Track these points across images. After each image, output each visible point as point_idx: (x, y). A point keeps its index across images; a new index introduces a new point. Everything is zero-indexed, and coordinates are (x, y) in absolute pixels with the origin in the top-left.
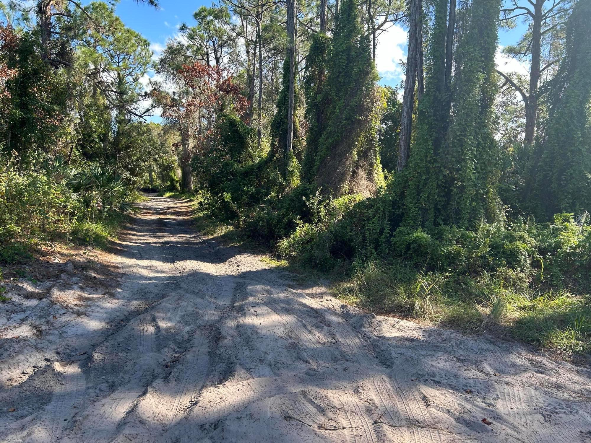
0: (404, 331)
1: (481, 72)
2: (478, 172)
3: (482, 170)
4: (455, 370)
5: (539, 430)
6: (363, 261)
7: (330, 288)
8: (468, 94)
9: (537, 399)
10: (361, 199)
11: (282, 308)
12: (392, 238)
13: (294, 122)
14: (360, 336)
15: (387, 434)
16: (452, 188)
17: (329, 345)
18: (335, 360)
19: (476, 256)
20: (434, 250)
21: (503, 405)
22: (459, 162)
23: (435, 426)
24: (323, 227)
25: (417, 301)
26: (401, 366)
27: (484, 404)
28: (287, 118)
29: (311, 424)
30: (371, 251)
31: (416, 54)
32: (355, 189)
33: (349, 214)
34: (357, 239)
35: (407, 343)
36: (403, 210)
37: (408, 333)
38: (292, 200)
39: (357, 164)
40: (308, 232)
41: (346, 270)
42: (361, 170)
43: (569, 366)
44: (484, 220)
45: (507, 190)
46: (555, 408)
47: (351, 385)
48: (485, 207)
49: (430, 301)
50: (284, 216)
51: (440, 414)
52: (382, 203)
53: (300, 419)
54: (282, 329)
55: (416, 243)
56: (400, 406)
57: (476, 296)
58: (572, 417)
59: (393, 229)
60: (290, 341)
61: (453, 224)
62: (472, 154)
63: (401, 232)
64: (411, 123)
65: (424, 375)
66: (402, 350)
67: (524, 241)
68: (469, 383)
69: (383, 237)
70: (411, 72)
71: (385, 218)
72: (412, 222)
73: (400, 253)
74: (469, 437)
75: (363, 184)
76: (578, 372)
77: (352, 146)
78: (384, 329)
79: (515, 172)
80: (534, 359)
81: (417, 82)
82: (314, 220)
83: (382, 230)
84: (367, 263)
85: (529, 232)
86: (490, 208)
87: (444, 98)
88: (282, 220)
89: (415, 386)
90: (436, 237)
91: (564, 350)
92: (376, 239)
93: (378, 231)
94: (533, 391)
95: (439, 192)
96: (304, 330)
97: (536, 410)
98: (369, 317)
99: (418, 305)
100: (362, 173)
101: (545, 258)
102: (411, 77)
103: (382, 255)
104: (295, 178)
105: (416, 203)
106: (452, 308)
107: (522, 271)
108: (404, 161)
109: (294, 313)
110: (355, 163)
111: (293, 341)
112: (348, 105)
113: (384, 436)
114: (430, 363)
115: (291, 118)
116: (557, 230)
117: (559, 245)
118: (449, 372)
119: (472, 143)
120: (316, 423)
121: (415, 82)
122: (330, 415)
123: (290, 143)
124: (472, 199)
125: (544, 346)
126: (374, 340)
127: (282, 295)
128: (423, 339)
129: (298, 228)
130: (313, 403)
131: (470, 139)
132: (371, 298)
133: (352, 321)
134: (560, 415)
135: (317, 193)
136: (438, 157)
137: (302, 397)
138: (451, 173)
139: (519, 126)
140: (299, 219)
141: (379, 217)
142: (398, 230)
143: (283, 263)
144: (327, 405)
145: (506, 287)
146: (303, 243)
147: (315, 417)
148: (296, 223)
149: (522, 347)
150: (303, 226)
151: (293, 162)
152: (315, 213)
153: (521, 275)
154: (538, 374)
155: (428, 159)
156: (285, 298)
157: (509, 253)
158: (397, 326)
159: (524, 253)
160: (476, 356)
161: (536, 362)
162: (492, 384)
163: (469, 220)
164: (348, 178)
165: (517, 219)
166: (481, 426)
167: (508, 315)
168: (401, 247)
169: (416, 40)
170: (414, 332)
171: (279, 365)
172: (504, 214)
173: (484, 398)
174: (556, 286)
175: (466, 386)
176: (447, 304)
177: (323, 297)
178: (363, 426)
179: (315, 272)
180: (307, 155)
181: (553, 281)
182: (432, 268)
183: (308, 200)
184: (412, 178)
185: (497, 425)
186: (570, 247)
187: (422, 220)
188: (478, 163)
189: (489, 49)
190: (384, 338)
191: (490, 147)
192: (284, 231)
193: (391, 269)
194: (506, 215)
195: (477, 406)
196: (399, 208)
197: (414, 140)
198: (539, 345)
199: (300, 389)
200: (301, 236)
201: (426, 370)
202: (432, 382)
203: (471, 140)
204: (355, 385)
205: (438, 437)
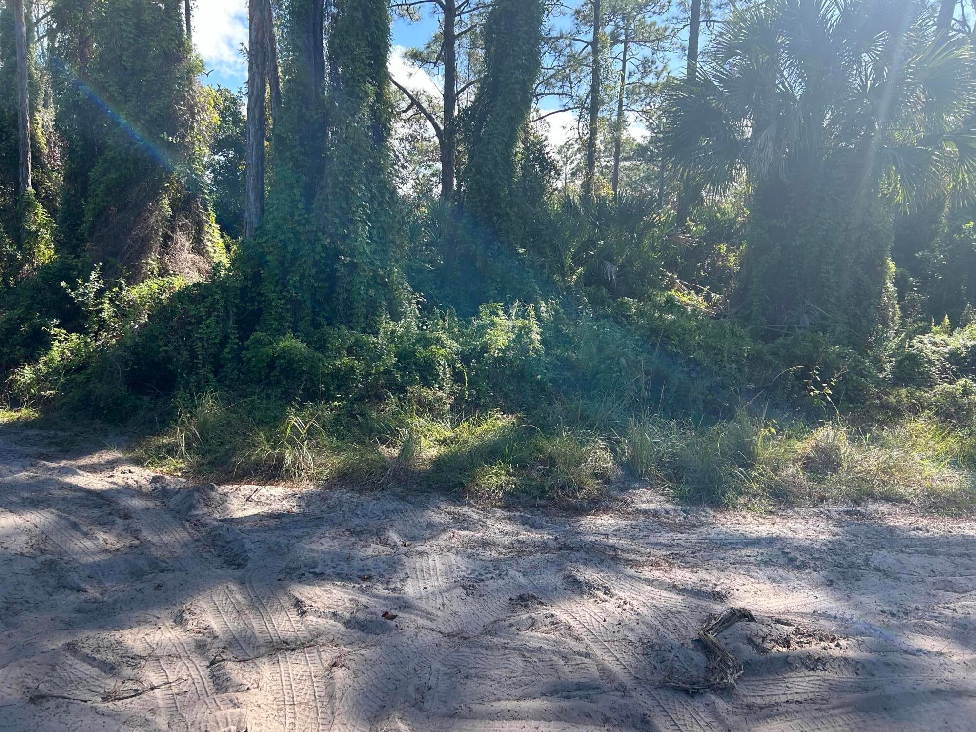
0: (268, 504)
1: (369, 83)
2: (376, 242)
3: (380, 239)
4: (347, 551)
5: (459, 610)
6: (192, 395)
7: (129, 449)
8: (353, 116)
9: (458, 567)
10: (183, 285)
11: (24, 499)
12: (244, 352)
13: (33, 136)
14: (188, 525)
15: (232, 676)
16: (337, 266)
17: (128, 550)
18: (137, 575)
19: (377, 372)
20: (312, 366)
21: (413, 585)
22: (344, 225)
23: (312, 643)
24: (111, 338)
25: (287, 451)
26: (261, 562)
27: (387, 591)
28: (16, 127)
29: (87, 697)
30: (206, 377)
31: (263, 37)
32: (170, 268)
33: (160, 312)
34: (179, 357)
35: (272, 523)
36: (259, 302)
37: (273, 506)
38: (38, 289)
39: (170, 221)
40: (79, 349)
41: (160, 415)
42: (179, 233)
43: (499, 512)
44: (386, 315)
45: (420, 271)
46: (481, 575)
47: (170, 611)
48: (388, 296)
49: (309, 449)
50: (22, 321)
51: (321, 621)
52: (223, 292)
53: (66, 694)
54: (24, 538)
55: (284, 357)
56: (256, 625)
57: (379, 432)
58: (501, 582)
59: (244, 337)
60: (43, 558)
61: (341, 323)
62: (364, 212)
63: (258, 341)
64: (263, 155)
65: (298, 568)
66: (264, 534)
67: (443, 346)
68: (366, 565)
69: (226, 350)
70: (257, 67)
71: (228, 317)
72: (276, 323)
73: (257, 376)
74: (364, 645)
75: (186, 259)
76: (509, 519)
77: (158, 189)
78: (233, 507)
79: (429, 245)
80: (456, 511)
81: (268, 86)
82: (90, 327)
83: (225, 338)
84: (199, 397)
85: (449, 331)
86: (395, 298)
87: (316, 117)
88: (18, 329)
89: (284, 588)
90: (317, 346)
91: (494, 492)
92: (215, 356)
93: (217, 340)
94: (453, 557)
95: (317, 273)
96: (73, 532)
97: (456, 583)
98: (203, 490)
99: (288, 458)
100: (183, 240)
101: (469, 367)
102: (257, 76)
103: (227, 382)
104: (42, 246)
105: (281, 292)
106: (344, 455)
107: (441, 388)
108: (255, 221)
109: (50, 506)
110: (167, 220)
111: (49, 557)
112: (145, 113)
113: (228, 680)
114: (308, 547)
115: (25, 127)
116: (484, 327)
117: (485, 348)
118: (338, 555)
119: (363, 195)
120: (99, 694)
121: (265, 86)
122: (128, 671)
123: (27, 177)
124: (369, 283)
125: (469, 491)
126: (215, 528)
127: (23, 475)
128: (298, 511)
129: (56, 343)
130: (90, 660)
131: (360, 189)
132: (209, 458)
133: (172, 502)
134: (486, 583)
135: (93, 275)
136: (312, 215)
137: (68, 654)
138: (333, 242)
139: (434, 175)
140: (57, 326)
141: (218, 316)
142: (252, 337)
143: (25, 413)
144: (122, 657)
145: (420, 414)
146: (68, 372)
147: (97, 683)
148: (49, 334)
149: (441, 498)
150: (66, 339)
151: (36, 214)
152: (91, 312)
153: (440, 394)
154: (460, 532)
155: (296, 218)
156: (31, 481)
157: (423, 363)
158: (254, 497)
159: (442, 362)
160: (379, 522)
161: (459, 515)
162: (399, 559)
163: (366, 318)
164: (156, 247)
165: (433, 314)
166: (382, 624)
167: (424, 455)
168: (259, 365)
169: (262, 12)
170: (284, 502)
171: (18, 607)
172: (415, 306)
173: (388, 582)
174: (483, 405)
175: (363, 570)
176: (336, 450)
177: (114, 468)
178: (190, 675)
179: (98, 424)
180: (66, 201)
181: (480, 399)
182: (311, 396)
183: (74, 289)
184: (271, 249)
185: (405, 618)
186: (498, 349)
187: (292, 319)
188: (373, 228)
189: (379, 47)
190: (232, 520)
191: (389, 204)
192: (23, 351)
193: (244, 405)
194: (418, 308)
195: (376, 596)
196: (252, 300)
197: (271, 185)
198: (463, 491)
199: (63, 642)
200: (63, 359)
201: (303, 558)
202: (311, 575)
203: (361, 191)
204: (176, 610)
205: (317, 658)
